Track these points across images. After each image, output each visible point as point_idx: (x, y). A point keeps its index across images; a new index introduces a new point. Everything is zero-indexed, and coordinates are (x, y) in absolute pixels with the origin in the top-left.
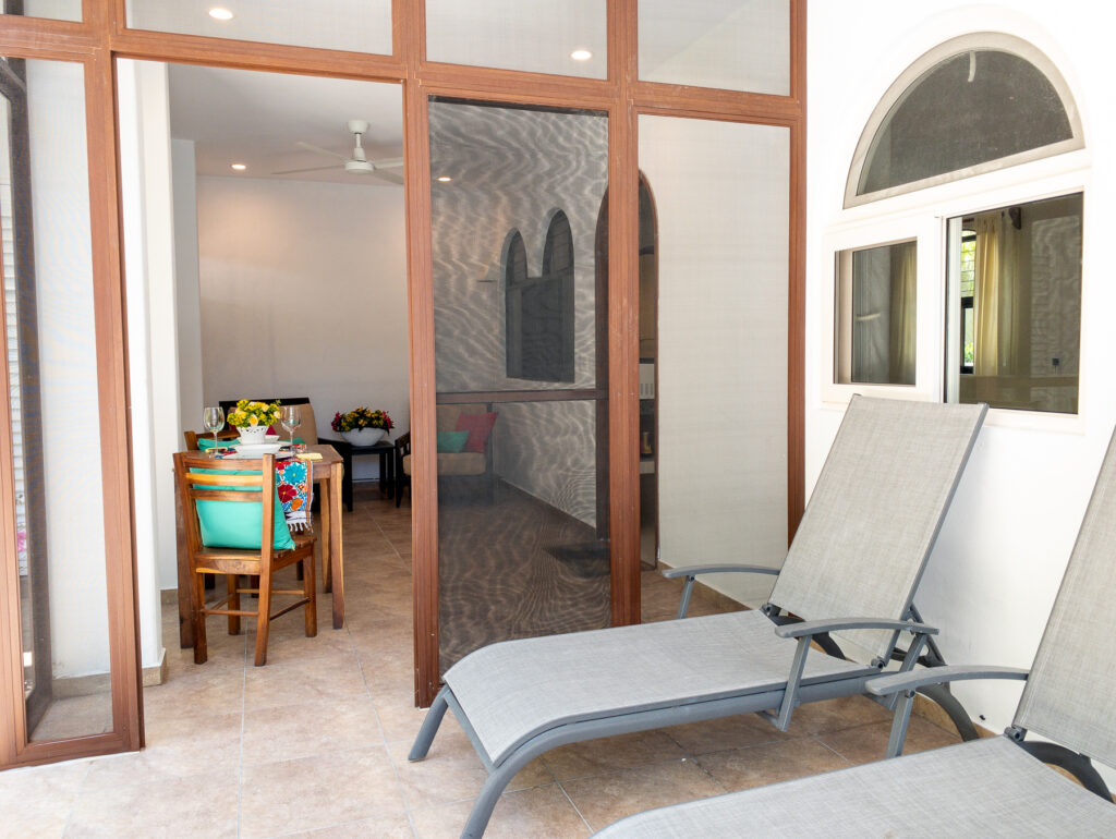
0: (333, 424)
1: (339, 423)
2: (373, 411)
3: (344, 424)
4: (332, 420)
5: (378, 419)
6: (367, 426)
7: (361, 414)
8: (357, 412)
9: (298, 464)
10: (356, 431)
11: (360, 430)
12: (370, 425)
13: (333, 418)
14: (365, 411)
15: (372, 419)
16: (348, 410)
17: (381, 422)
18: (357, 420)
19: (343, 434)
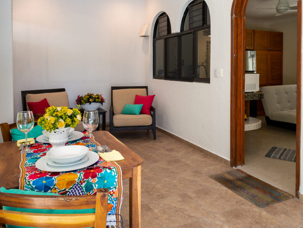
0: (76, 101)
1: (80, 101)
2: (95, 95)
3: (82, 101)
4: (76, 99)
5: (98, 98)
6: (93, 102)
7: (90, 96)
8: (88, 95)
9: (108, 171)
10: (88, 104)
11: (90, 104)
12: (95, 101)
13: (76, 98)
14: (91, 95)
15: (95, 98)
16: (83, 94)
17: (100, 100)
18: (88, 99)
19: (82, 105)
